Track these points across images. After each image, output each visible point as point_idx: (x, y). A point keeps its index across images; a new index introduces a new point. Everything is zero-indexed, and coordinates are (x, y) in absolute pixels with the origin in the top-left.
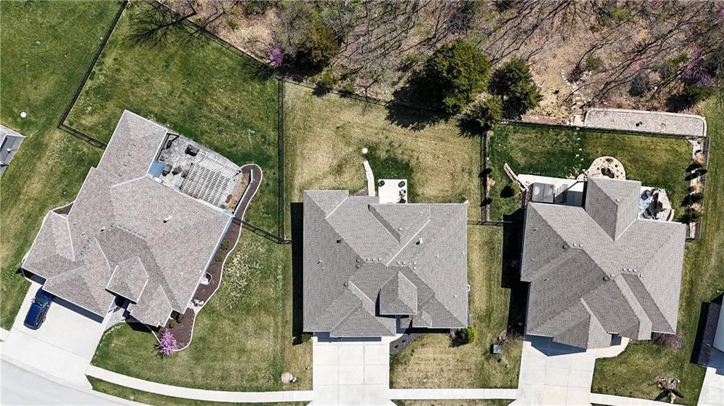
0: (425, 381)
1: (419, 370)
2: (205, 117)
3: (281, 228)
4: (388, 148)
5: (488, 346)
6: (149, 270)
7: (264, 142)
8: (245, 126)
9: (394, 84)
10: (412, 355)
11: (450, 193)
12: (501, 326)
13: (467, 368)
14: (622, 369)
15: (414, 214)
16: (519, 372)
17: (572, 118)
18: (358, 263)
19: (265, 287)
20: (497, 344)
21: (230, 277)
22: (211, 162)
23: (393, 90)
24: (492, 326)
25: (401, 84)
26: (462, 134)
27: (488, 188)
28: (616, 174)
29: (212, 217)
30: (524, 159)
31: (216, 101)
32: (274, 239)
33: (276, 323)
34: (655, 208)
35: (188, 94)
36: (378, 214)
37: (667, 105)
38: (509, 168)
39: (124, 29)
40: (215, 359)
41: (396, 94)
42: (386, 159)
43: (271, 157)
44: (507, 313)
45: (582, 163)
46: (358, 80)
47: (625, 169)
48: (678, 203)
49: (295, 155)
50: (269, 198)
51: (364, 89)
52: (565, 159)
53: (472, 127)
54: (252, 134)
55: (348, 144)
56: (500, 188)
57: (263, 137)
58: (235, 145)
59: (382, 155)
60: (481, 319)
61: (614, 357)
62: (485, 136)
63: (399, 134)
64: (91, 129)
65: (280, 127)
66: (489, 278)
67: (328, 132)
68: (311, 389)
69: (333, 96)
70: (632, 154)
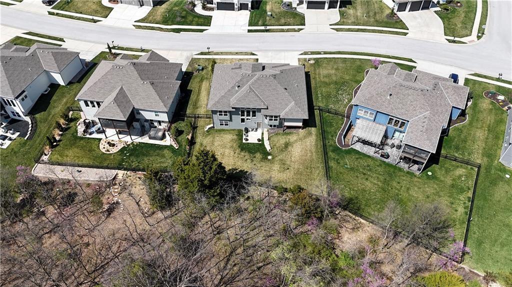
0: (240, 60)
2: (381, 175)
3: (321, 115)
4: (255, 159)
5: (204, 70)
7: (338, 160)
8: (352, 169)
11: (216, 135)
12: (196, 76)
15: (240, 101)
16: (190, 63)
17: (125, 176)
19: (327, 92)
20: (200, 70)
21: (348, 94)
24: (201, 76)
27: (191, 135)
28: (106, 144)
29: (363, 101)
30: (164, 153)
31: (375, 184)
32: (325, 111)
35: (396, 189)
36: (262, 102)
37: (54, 186)
38: (175, 147)
40: (351, 66)
42: (256, 153)
43: (332, 152)
47: (99, 147)
49: (316, 152)
50: (330, 130)
51: (270, 195)
52: (137, 153)
54: (347, 165)
55: (281, 160)
56: (184, 135)
57: (339, 163)
59: (258, 155)
60: (207, 78)
63: (246, 166)
64: (458, 167)
65: (328, 168)
66: (199, 93)
67: (295, 166)
68: (298, 59)
70: (91, 154)
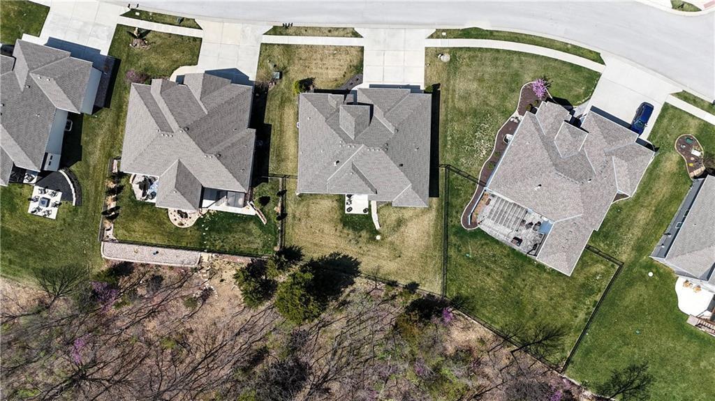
0: (335, 52)
1: (340, 60)
2: (505, 268)
3: (447, 177)
4: (360, 239)
5: (284, 78)
6: (554, 147)
7: (459, 246)
8: (474, 260)
9: (353, 291)
10: (345, 73)
11: (311, 201)
12: (273, 94)
13: (301, 61)
14: (176, 56)
15: (340, 186)
16: (260, 56)
17: (210, 259)
18: (386, 148)
19: (461, 131)
20: (277, 79)
21: (489, 139)
22: (502, 232)
23: (354, 286)
24: (281, 93)
25: (348, 290)
26: (300, 249)
27: (280, 205)
28: (176, 214)
29: (502, 187)
30: (250, 227)
31: (497, 281)
32: (453, 169)
33: (453, 101)
34: (145, 185)
35: (519, 288)
36: (369, 186)
37: (133, 268)
38: (263, 221)
39: (569, 341)
40: (503, 74)
41: (352, 283)
42: (362, 230)
43: (453, 235)
44: (268, 104)
45: (203, 223)
46: (382, 294)
47: (168, 217)
48: (126, 189)
49: (435, 236)
50: (456, 202)
51: (378, 287)
52: (217, 226)
53: (292, 254)
54: (468, 253)
55: (392, 243)
56: (271, 204)
57: (460, 251)
58: (483, 245)
59: (364, 234)
60: (289, 100)
61: (182, 66)
62: (281, 247)
63: (350, 250)
64: (597, 262)
65: (446, 259)
66: (282, 132)
67: (408, 253)
68: (426, 48)
69: (403, 282)
70: (163, 229)
